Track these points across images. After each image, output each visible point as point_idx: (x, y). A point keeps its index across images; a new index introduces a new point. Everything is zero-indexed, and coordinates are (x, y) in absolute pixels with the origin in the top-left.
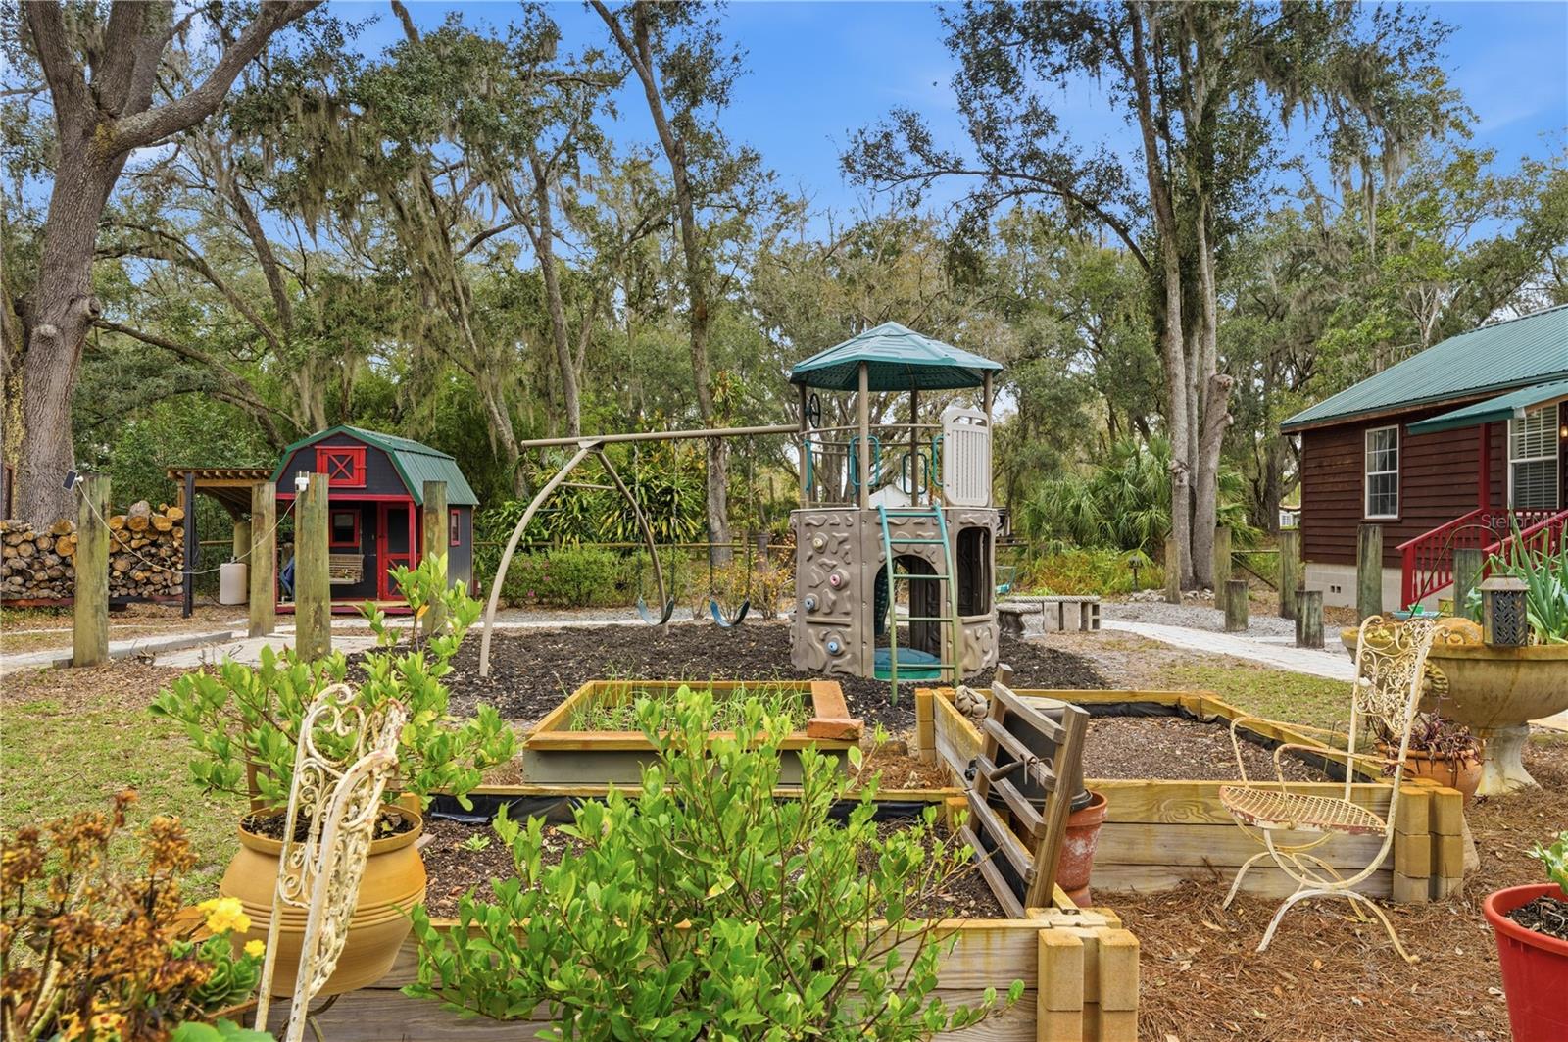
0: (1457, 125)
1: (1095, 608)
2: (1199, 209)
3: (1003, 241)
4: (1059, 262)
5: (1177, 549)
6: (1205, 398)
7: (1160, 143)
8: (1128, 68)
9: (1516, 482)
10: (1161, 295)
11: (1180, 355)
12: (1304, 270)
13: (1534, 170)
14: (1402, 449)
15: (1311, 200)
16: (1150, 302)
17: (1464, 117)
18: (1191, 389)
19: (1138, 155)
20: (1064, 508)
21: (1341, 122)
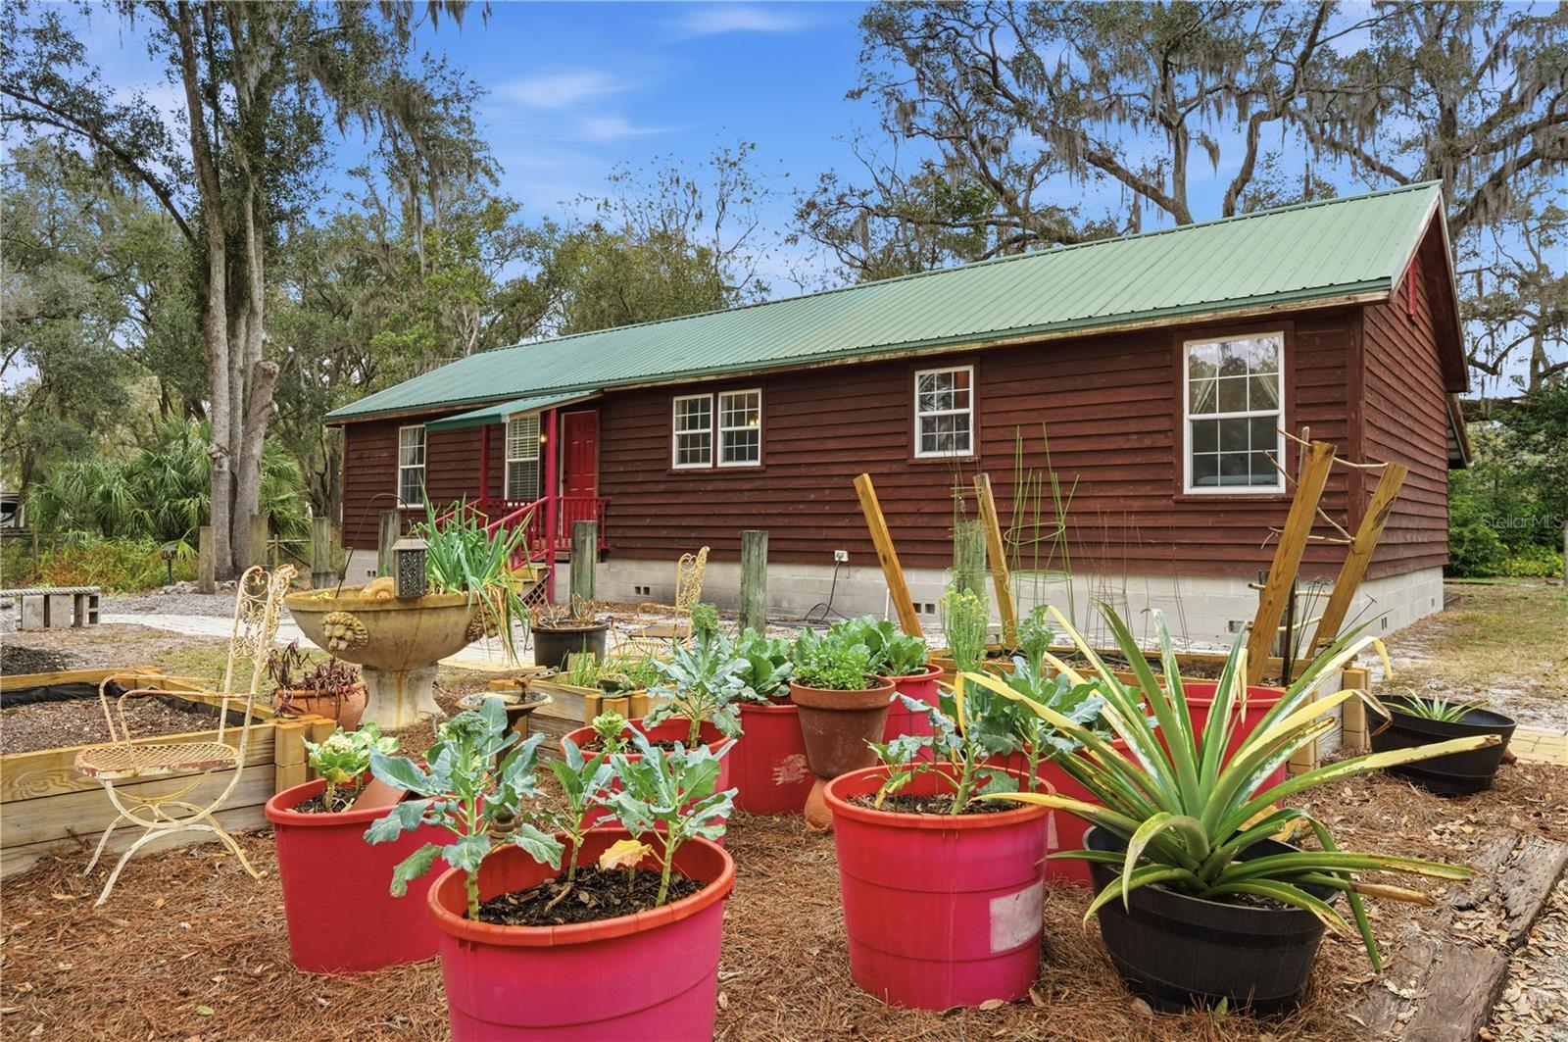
0: (487, 172)
1: (94, 601)
2: (246, 189)
3: (22, 175)
4: (99, 213)
5: (214, 538)
6: (250, 383)
7: (208, 111)
8: (172, 21)
9: (511, 477)
10: (205, 270)
11: (223, 336)
12: (369, 275)
13: (552, 229)
14: (429, 446)
15: (375, 211)
16: (191, 276)
17: (493, 167)
18: (236, 373)
19: (180, 115)
20: (89, 494)
21: (395, 144)
